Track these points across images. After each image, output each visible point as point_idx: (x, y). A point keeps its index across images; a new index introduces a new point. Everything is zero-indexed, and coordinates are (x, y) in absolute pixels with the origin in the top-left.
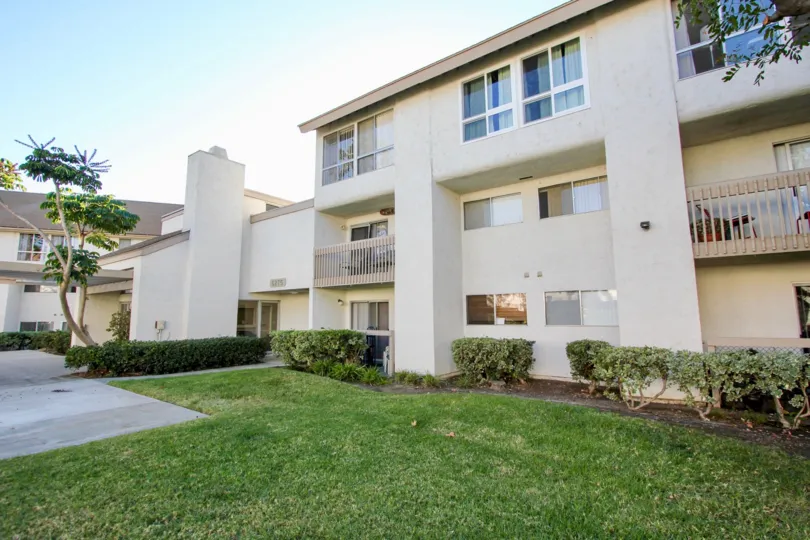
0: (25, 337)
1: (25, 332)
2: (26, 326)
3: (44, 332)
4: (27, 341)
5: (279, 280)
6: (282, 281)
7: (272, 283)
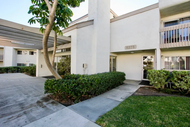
0: (18, 68)
1: (18, 66)
2: (19, 64)
3: (24, 67)
4: (19, 69)
5: (132, 46)
6: (134, 46)
7: (127, 47)
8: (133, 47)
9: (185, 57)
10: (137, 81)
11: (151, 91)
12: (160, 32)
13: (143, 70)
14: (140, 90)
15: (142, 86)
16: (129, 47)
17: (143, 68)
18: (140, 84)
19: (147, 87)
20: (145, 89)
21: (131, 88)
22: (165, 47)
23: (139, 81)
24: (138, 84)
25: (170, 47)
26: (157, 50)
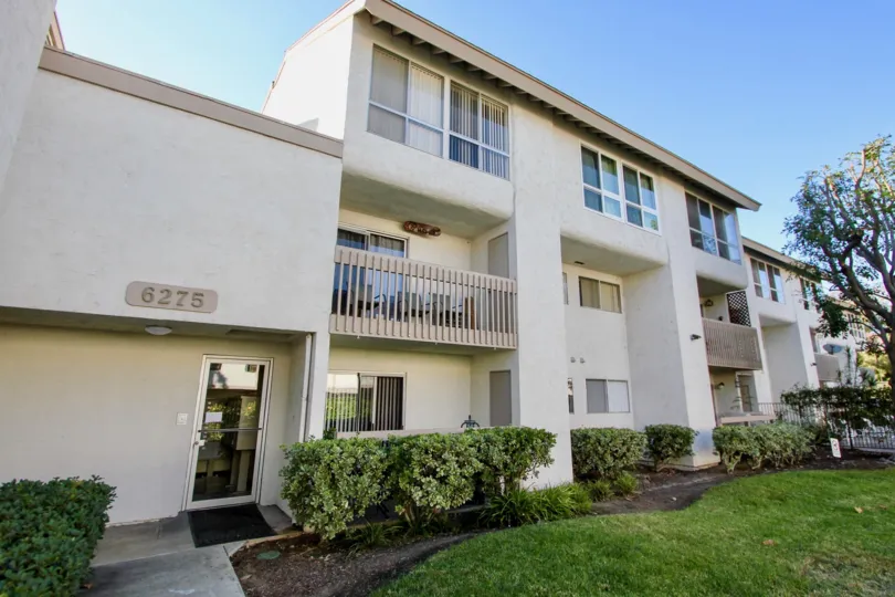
5: (186, 293)
6: (198, 295)
7: (147, 294)
8: (197, 303)
9: (376, 378)
10: (147, 524)
11: (313, 561)
12: (338, 264)
13: (196, 443)
14: (254, 578)
15: (231, 554)
16: (165, 293)
17: (199, 434)
18: (200, 543)
19: (257, 546)
20: (267, 561)
21: (192, 591)
22: (350, 333)
23: (161, 520)
24: (194, 548)
25: (366, 334)
26: (318, 338)
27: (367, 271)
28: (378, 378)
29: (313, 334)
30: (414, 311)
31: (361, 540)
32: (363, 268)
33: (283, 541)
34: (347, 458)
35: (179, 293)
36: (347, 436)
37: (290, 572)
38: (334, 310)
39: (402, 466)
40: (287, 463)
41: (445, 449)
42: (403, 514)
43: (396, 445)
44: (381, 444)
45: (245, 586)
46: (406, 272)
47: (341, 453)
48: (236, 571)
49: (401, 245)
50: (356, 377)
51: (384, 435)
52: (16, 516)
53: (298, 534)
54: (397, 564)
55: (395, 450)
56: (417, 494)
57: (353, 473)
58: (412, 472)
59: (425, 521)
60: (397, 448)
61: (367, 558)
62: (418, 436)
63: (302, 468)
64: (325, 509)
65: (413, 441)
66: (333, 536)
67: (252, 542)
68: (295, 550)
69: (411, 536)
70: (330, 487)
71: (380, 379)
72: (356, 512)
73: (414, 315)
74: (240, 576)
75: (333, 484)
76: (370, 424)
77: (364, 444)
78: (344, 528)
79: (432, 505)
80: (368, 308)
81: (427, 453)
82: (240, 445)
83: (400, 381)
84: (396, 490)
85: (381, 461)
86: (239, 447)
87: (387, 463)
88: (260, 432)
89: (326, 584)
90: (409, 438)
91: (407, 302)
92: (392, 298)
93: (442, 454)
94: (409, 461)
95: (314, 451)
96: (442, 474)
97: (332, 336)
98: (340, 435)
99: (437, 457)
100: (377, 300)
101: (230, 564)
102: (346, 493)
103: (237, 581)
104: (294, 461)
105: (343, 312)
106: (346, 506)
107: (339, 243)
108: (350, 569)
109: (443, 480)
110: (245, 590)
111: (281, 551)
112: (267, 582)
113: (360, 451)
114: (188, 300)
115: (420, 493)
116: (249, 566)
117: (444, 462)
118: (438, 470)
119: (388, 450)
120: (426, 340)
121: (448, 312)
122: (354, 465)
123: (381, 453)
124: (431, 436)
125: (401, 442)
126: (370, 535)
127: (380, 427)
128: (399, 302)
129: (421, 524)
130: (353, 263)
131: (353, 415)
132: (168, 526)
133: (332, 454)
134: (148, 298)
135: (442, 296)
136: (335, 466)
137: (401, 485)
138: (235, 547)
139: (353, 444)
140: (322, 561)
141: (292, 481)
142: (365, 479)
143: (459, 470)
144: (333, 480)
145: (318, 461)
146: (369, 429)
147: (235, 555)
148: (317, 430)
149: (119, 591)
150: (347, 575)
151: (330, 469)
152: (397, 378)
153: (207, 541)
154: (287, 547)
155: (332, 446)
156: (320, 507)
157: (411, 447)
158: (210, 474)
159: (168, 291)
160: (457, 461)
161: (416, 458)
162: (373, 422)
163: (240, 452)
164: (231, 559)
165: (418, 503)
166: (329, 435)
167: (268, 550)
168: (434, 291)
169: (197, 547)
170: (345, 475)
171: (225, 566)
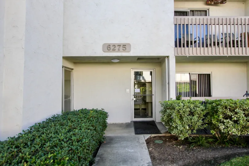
5: (120, 45)
6: (124, 46)
7: (108, 47)
8: (124, 49)
9: (197, 75)
10: (122, 124)
11: (175, 147)
12: (176, 25)
13: (133, 99)
14: (153, 150)
15: (146, 139)
16: (114, 46)
17: (133, 96)
18: (137, 133)
19: (155, 137)
20: (158, 144)
21: (133, 151)
22: (184, 55)
23: (126, 123)
24: (134, 135)
25: (191, 55)
26: (170, 58)
27: (189, 26)
28: (198, 74)
29: (168, 57)
30: (214, 43)
31: (195, 142)
32: (187, 25)
33: (164, 137)
34: (186, 108)
35: (118, 46)
36: (187, 99)
37: (166, 151)
38: (176, 46)
39: (213, 113)
40: (162, 108)
41: (236, 107)
42: (215, 134)
43: (210, 104)
44: (202, 103)
45: (150, 153)
46: (209, 23)
47: (183, 106)
48: (147, 145)
49: (205, 12)
50: (188, 74)
51: (203, 99)
52: (76, 121)
53: (169, 135)
54: (214, 158)
55: (209, 106)
56: (222, 127)
57: (189, 115)
58: (219, 117)
59: (226, 138)
60: (210, 105)
61: (199, 151)
62: (221, 100)
63: (168, 111)
64: (179, 128)
65: (218, 102)
66: (183, 139)
67: (153, 135)
68: (168, 141)
69: (219, 144)
70: (180, 120)
71: (200, 75)
72: (192, 131)
73: (214, 45)
74: (148, 148)
75: (181, 118)
76: (196, 94)
77: (194, 102)
78: (187, 136)
79: (230, 133)
80: (191, 44)
81: (226, 108)
82: (148, 100)
83: (209, 76)
84: (210, 123)
85: (202, 110)
86: (147, 101)
87: (205, 112)
88: (153, 96)
89: (181, 159)
90: (216, 101)
91: (210, 39)
92: (203, 39)
93: (235, 109)
94: (217, 112)
95: (172, 104)
96: (236, 119)
97: (176, 57)
98: (183, 98)
99: (232, 110)
100: (195, 40)
101: (145, 143)
102: (187, 123)
103: (147, 150)
104: (164, 108)
105: (180, 46)
106: (188, 128)
107: (175, 15)
108: (191, 155)
109: (236, 122)
110: (150, 154)
111: (163, 141)
112: (158, 153)
113: (192, 106)
114: (121, 48)
115: (223, 127)
116: (152, 144)
117: (236, 113)
118: (233, 117)
119: (205, 106)
120: (222, 55)
121: (233, 41)
122: (190, 111)
123: (202, 107)
124: (228, 100)
125: (212, 103)
126: (199, 141)
127: (200, 95)
128: (206, 39)
129: (224, 139)
130: (182, 23)
131: (188, 90)
132: (127, 126)
133: (179, 106)
134: (109, 49)
135: (230, 34)
136: (181, 111)
137: (213, 122)
138: (148, 136)
139: (189, 103)
140: (179, 148)
141: (165, 116)
142: (195, 118)
143: (245, 118)
144: (181, 116)
145: (174, 109)
146: (196, 96)
147: (147, 139)
148: (173, 96)
149: (112, 146)
150: (190, 158)
151: (179, 112)
152: (207, 74)
153: (138, 132)
154: (166, 139)
155: (179, 103)
156: (176, 127)
157: (217, 105)
158: (141, 109)
159: (114, 45)
160: (244, 114)
161: (220, 110)
162: (198, 93)
163: (148, 103)
164: (146, 141)
165: (222, 131)
166: (178, 98)
167: (158, 140)
168: (225, 32)
169: (135, 134)
170: (186, 115)
171: (144, 143)
